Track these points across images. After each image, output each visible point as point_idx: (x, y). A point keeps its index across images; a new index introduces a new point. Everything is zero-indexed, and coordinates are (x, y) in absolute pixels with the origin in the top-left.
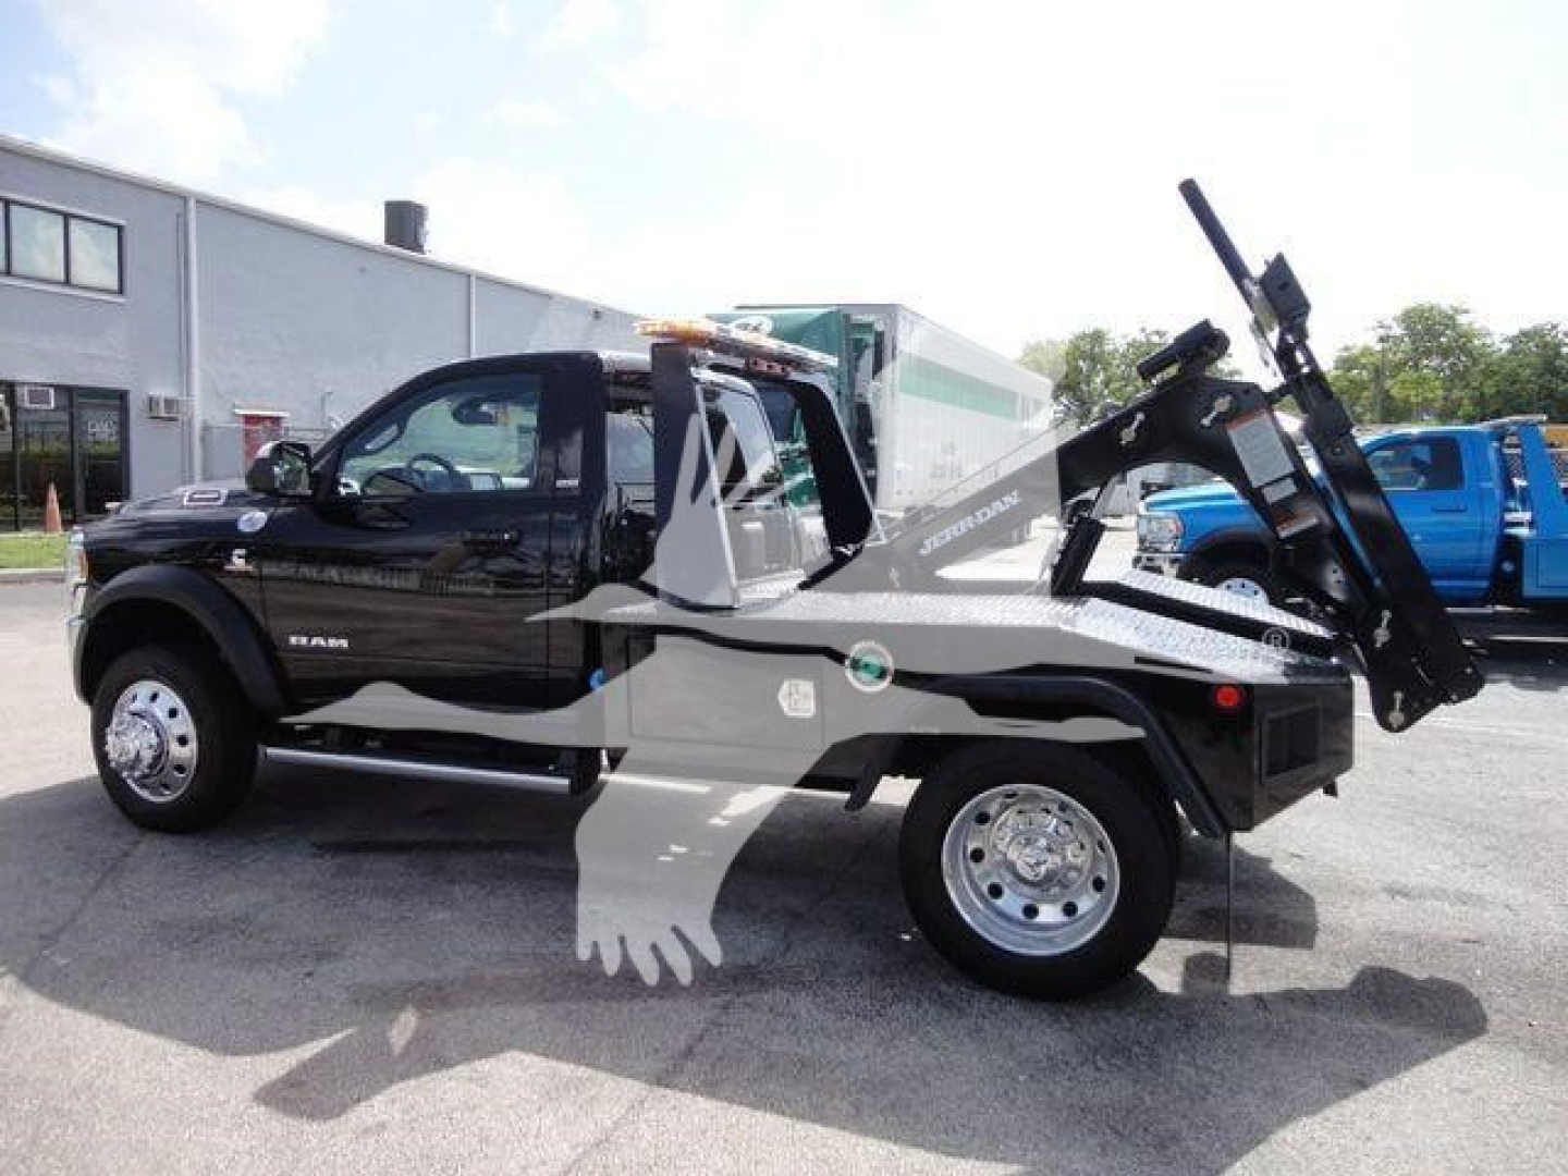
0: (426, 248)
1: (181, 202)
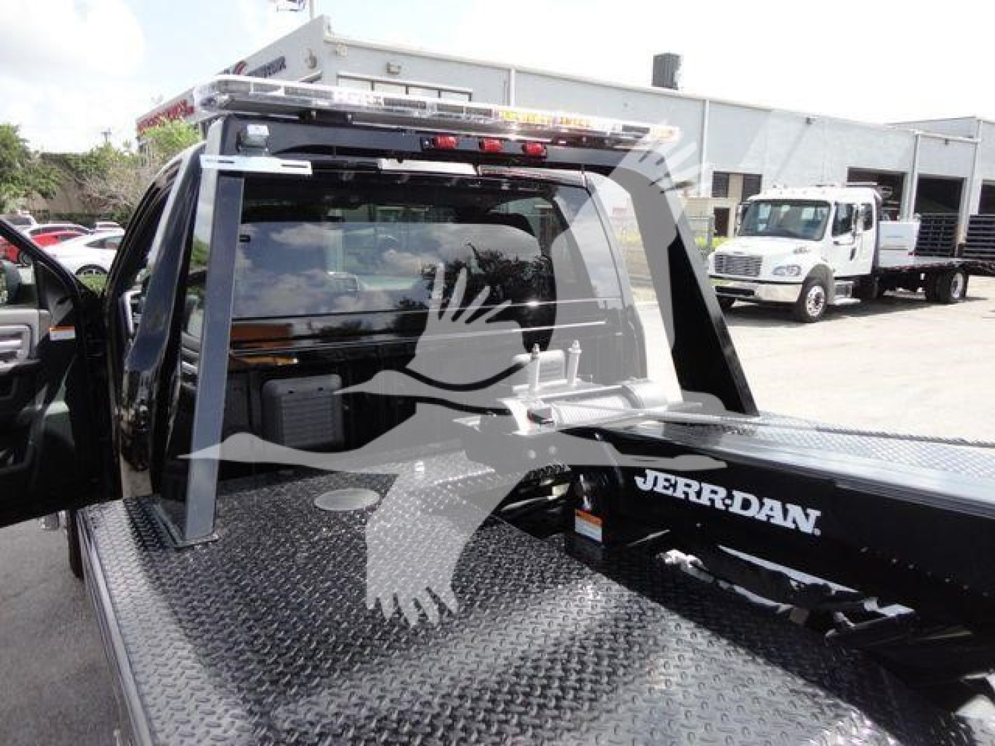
0: (679, 85)
1: (506, 73)
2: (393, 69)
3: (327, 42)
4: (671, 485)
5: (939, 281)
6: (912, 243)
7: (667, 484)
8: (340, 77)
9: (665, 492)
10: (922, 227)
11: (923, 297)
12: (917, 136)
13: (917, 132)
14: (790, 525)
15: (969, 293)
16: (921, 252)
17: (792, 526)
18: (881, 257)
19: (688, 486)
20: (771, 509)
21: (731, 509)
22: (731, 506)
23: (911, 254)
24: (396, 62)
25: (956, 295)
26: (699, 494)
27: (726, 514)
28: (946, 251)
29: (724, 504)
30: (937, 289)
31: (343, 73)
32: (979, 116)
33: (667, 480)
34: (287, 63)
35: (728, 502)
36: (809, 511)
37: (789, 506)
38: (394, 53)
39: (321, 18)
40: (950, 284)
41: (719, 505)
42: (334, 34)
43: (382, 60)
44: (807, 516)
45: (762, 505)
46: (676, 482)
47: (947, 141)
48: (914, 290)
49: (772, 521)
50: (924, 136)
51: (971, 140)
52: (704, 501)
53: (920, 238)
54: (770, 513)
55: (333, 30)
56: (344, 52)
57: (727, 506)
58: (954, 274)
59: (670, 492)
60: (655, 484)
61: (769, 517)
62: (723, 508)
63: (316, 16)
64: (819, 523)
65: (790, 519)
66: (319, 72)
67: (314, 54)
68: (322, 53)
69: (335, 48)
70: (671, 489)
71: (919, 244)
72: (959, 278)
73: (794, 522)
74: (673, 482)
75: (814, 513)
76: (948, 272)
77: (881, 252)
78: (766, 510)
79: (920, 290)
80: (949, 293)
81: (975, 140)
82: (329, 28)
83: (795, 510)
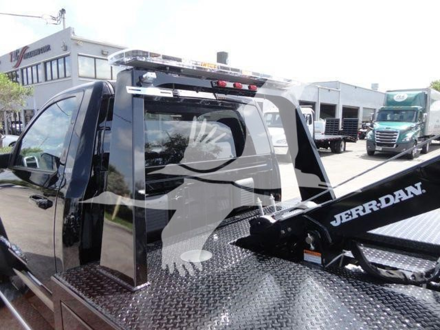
2: (104, 53)
3: (72, 39)
4: (349, 215)
5: (336, 145)
6: (323, 130)
7: (347, 216)
8: (80, 55)
9: (348, 220)
10: (327, 123)
11: (330, 151)
12: (319, 88)
13: (319, 86)
14: (411, 196)
15: (346, 149)
16: (327, 133)
17: (412, 196)
18: (316, 136)
19: (357, 210)
20: (400, 195)
21: (382, 207)
22: (381, 205)
23: (323, 134)
24: (106, 50)
25: (342, 150)
26: (364, 211)
27: (381, 211)
28: (336, 133)
29: (377, 207)
30: (335, 148)
31: (80, 54)
32: (340, 81)
33: (346, 214)
34: (51, 48)
35: (379, 205)
36: (416, 185)
37: (406, 189)
38: (104, 46)
39: (69, 28)
40: (340, 146)
41: (376, 209)
42: (76, 36)
43: (99, 48)
44: (416, 188)
45: (394, 196)
46: (351, 212)
47: (329, 90)
48: (327, 148)
49: (402, 200)
50: (321, 88)
51: (337, 90)
52: (368, 211)
53: (326, 128)
54: (400, 197)
55: (76, 34)
56: (81, 44)
57: (379, 207)
58: (341, 142)
59: (350, 218)
60: (341, 219)
61: (400, 199)
62: (378, 209)
63: (66, 27)
64: (422, 187)
65: (409, 193)
66: (68, 53)
67: (66, 44)
68: (70, 44)
69: (77, 42)
70: (350, 217)
71: (326, 130)
72: (343, 143)
73: (412, 193)
74: (349, 213)
75: (418, 185)
76: (338, 141)
77: (315, 133)
78: (397, 197)
79: (329, 148)
80: (340, 149)
81: (339, 90)
82: (73, 33)
83: (410, 189)
